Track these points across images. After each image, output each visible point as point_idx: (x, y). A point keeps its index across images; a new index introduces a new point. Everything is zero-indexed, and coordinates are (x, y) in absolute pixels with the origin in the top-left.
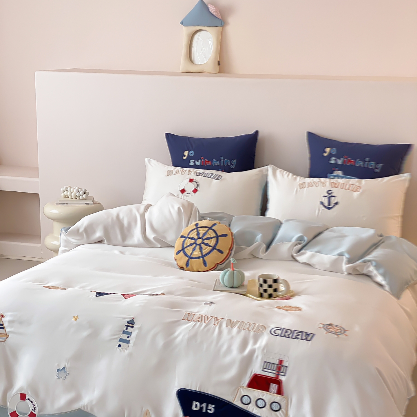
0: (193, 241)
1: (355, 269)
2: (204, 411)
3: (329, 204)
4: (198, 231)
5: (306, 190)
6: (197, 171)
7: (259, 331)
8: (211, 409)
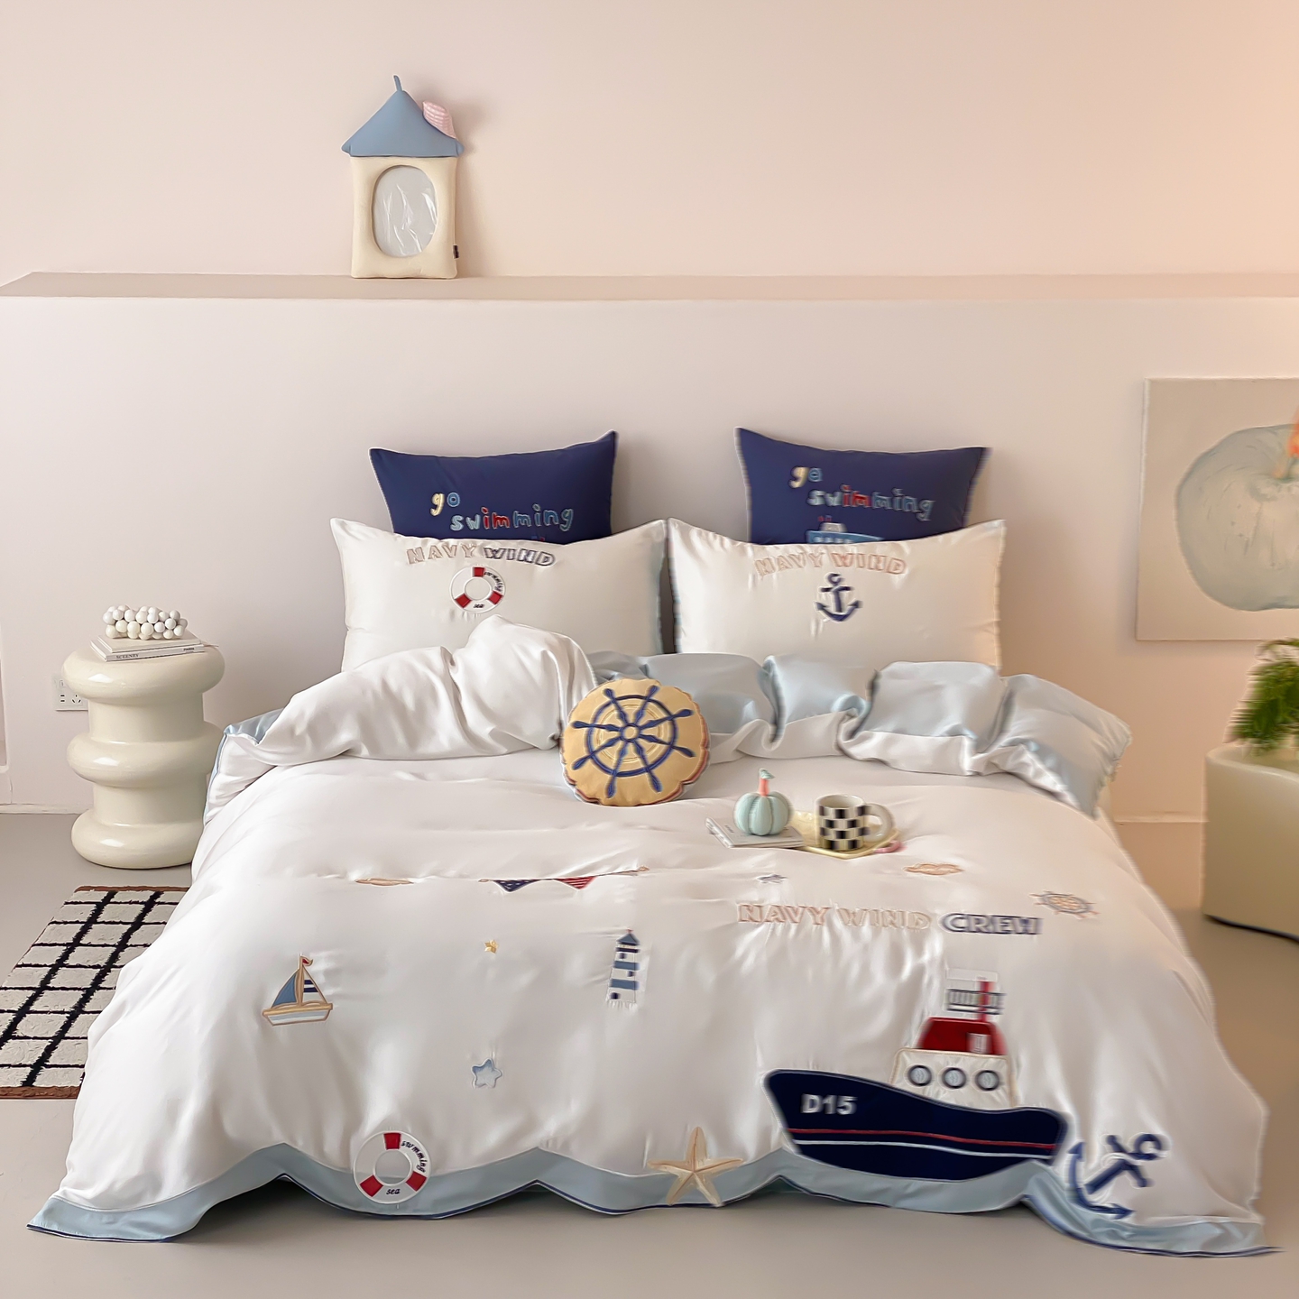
0: (615, 734)
1: (990, 764)
2: (831, 1111)
3: (839, 607)
4: (619, 708)
5: (778, 575)
6: (483, 545)
7: (917, 927)
8: (847, 1106)
